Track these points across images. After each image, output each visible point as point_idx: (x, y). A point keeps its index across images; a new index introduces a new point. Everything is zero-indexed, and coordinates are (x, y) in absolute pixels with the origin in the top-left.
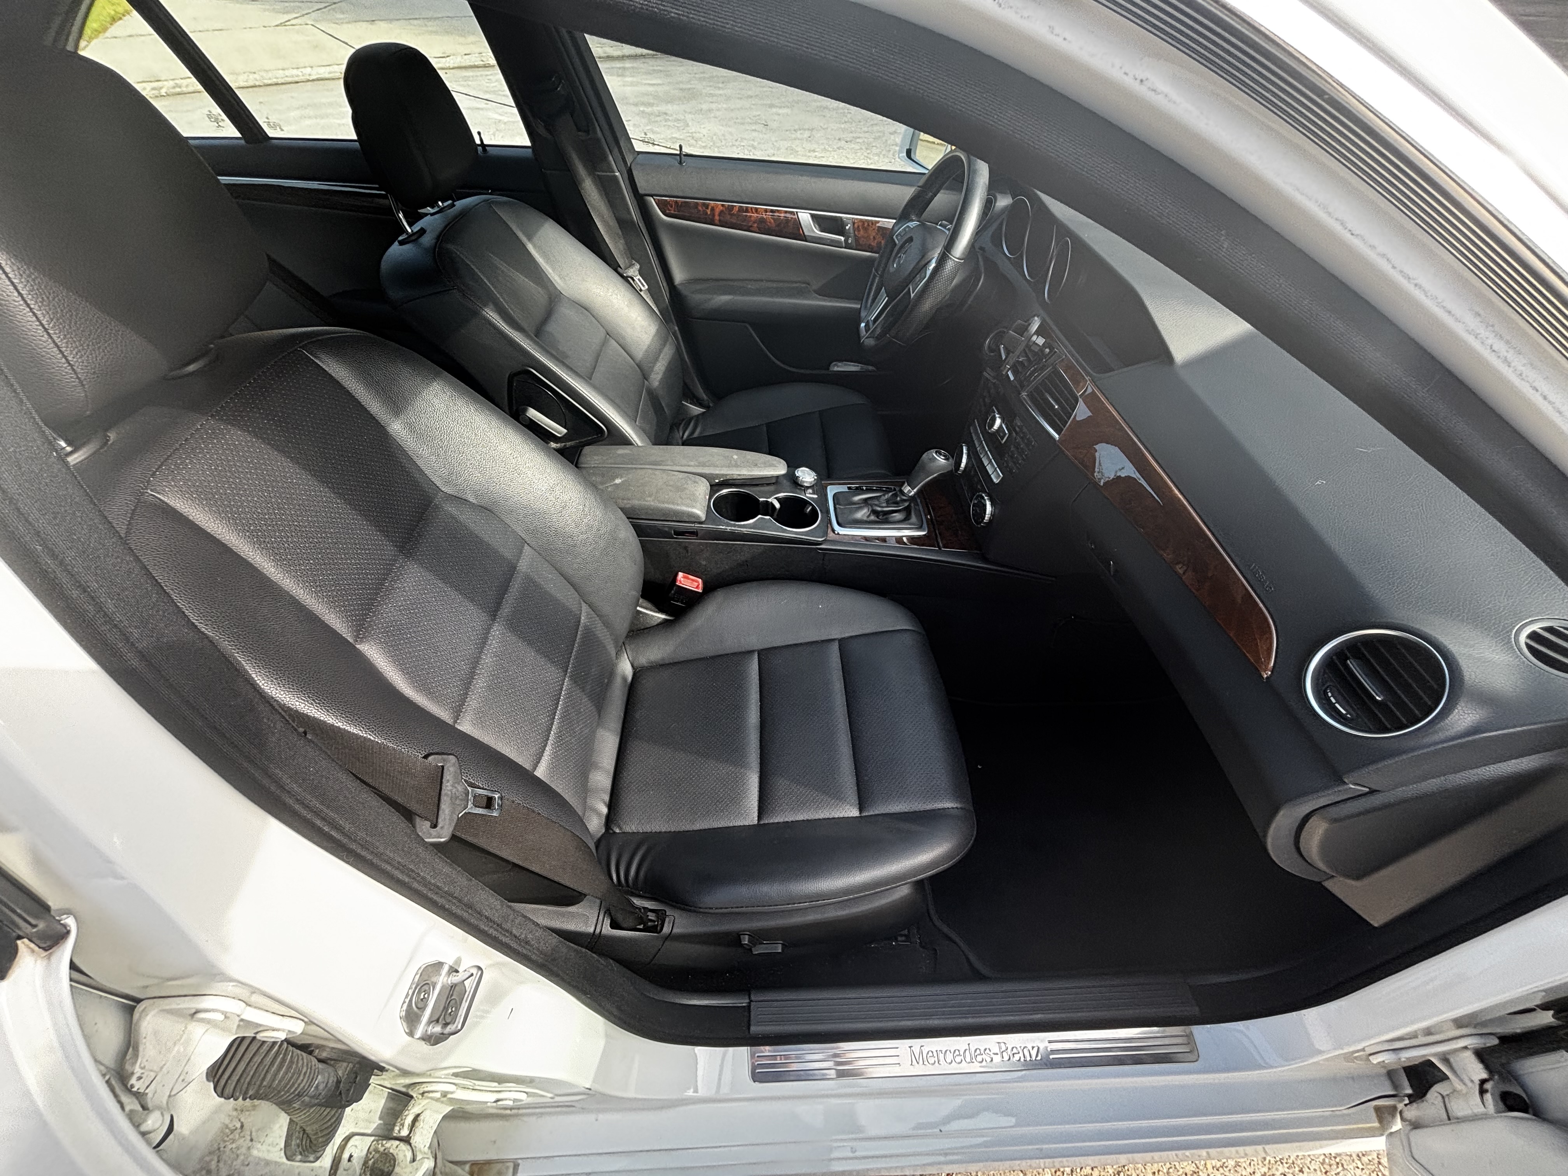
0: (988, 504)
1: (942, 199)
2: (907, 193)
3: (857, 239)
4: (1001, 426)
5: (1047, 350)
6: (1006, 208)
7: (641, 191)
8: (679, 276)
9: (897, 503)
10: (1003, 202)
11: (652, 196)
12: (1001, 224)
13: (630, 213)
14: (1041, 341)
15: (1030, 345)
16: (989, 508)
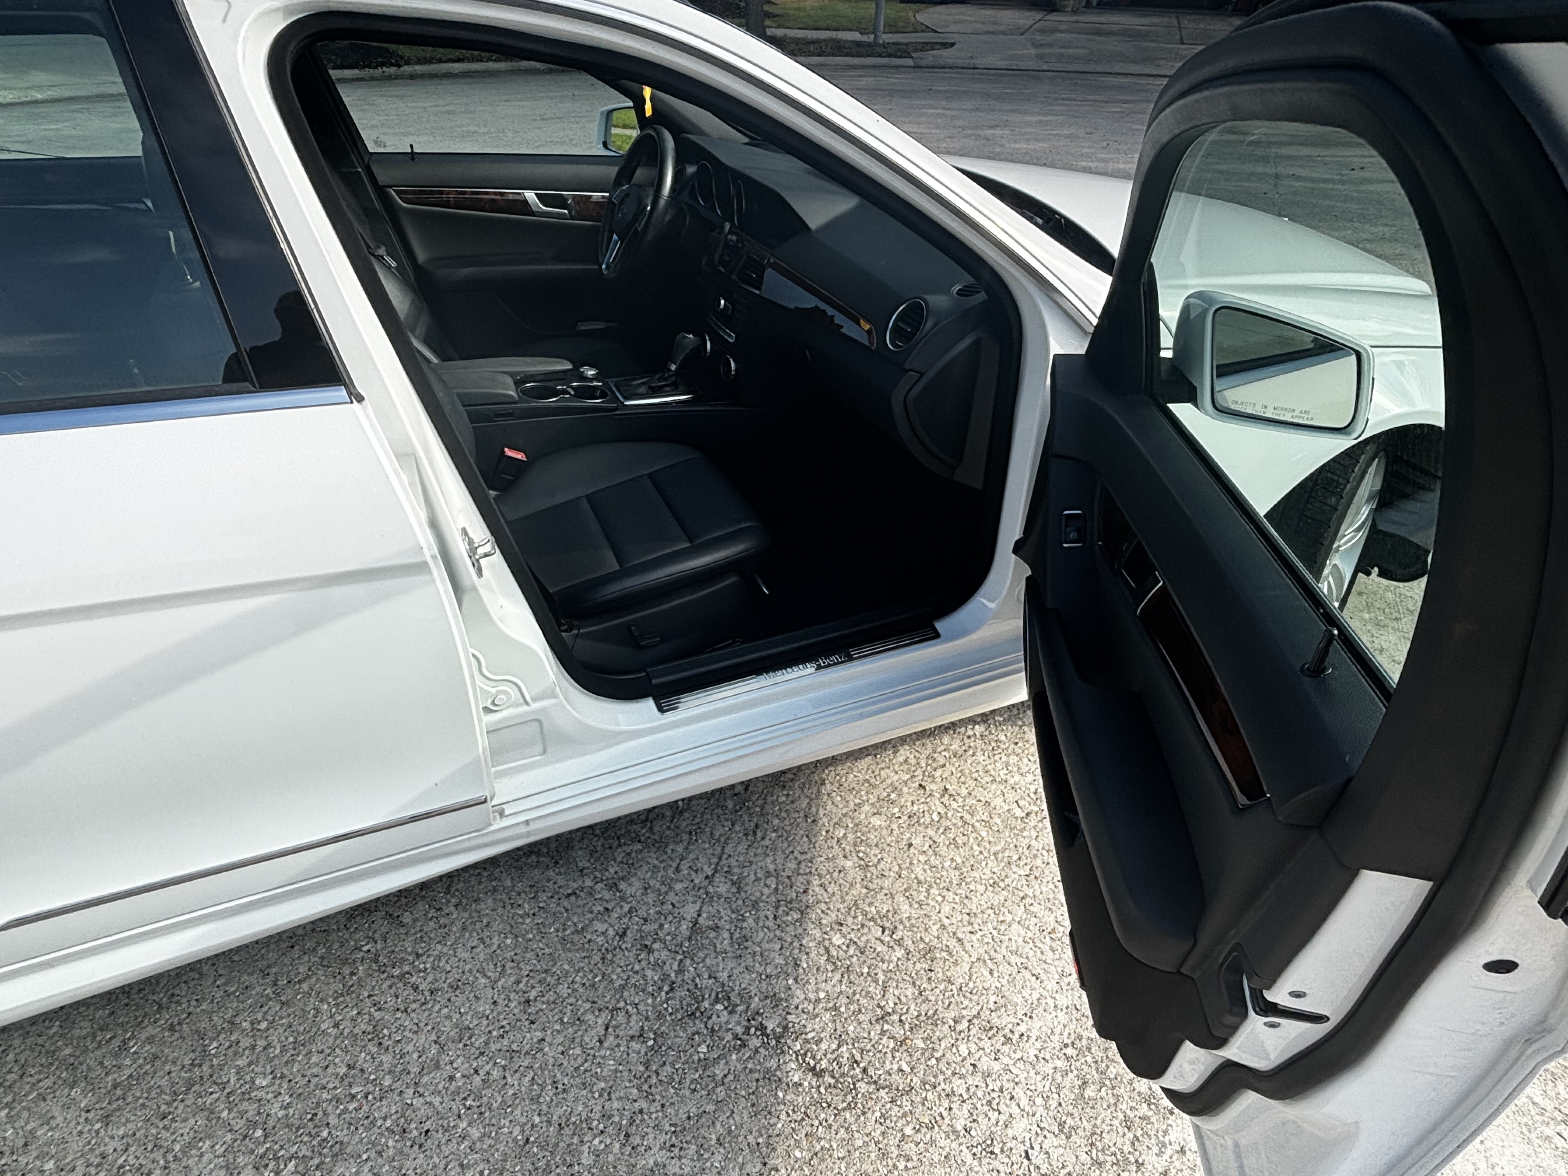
0: (732, 362)
1: (641, 174)
2: (613, 171)
3: (577, 212)
4: (725, 304)
5: (740, 245)
6: (693, 174)
7: (381, 183)
8: (421, 256)
9: (666, 379)
10: (691, 170)
11: (391, 187)
12: (693, 185)
13: (373, 203)
14: (734, 238)
15: (727, 243)
16: (733, 365)
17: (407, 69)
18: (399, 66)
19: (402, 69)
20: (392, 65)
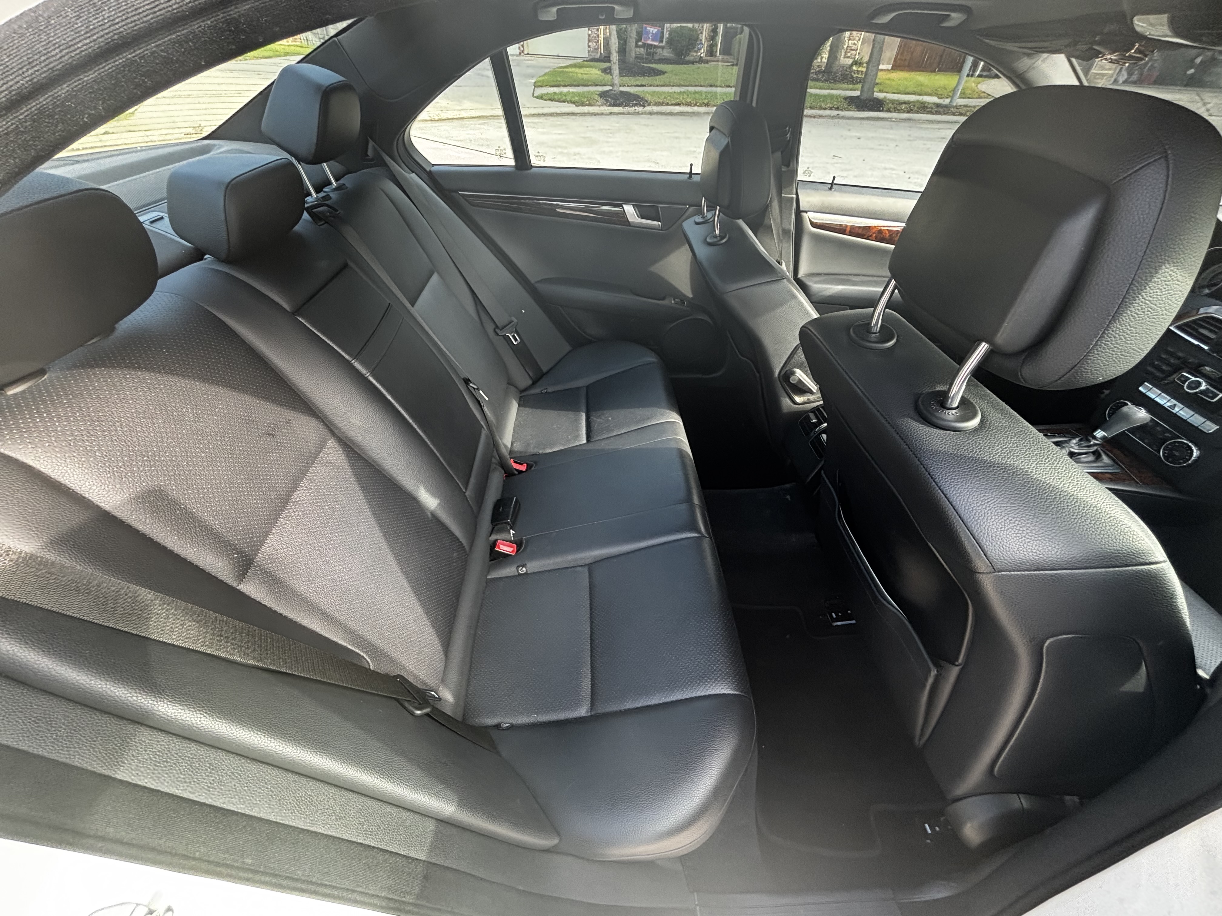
0: (1194, 448)
7: (801, 209)
16: (1196, 452)
17: (648, 109)
18: (644, 106)
19: (646, 108)
20: (641, 106)
